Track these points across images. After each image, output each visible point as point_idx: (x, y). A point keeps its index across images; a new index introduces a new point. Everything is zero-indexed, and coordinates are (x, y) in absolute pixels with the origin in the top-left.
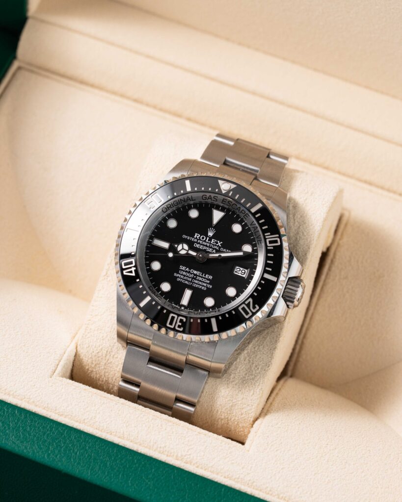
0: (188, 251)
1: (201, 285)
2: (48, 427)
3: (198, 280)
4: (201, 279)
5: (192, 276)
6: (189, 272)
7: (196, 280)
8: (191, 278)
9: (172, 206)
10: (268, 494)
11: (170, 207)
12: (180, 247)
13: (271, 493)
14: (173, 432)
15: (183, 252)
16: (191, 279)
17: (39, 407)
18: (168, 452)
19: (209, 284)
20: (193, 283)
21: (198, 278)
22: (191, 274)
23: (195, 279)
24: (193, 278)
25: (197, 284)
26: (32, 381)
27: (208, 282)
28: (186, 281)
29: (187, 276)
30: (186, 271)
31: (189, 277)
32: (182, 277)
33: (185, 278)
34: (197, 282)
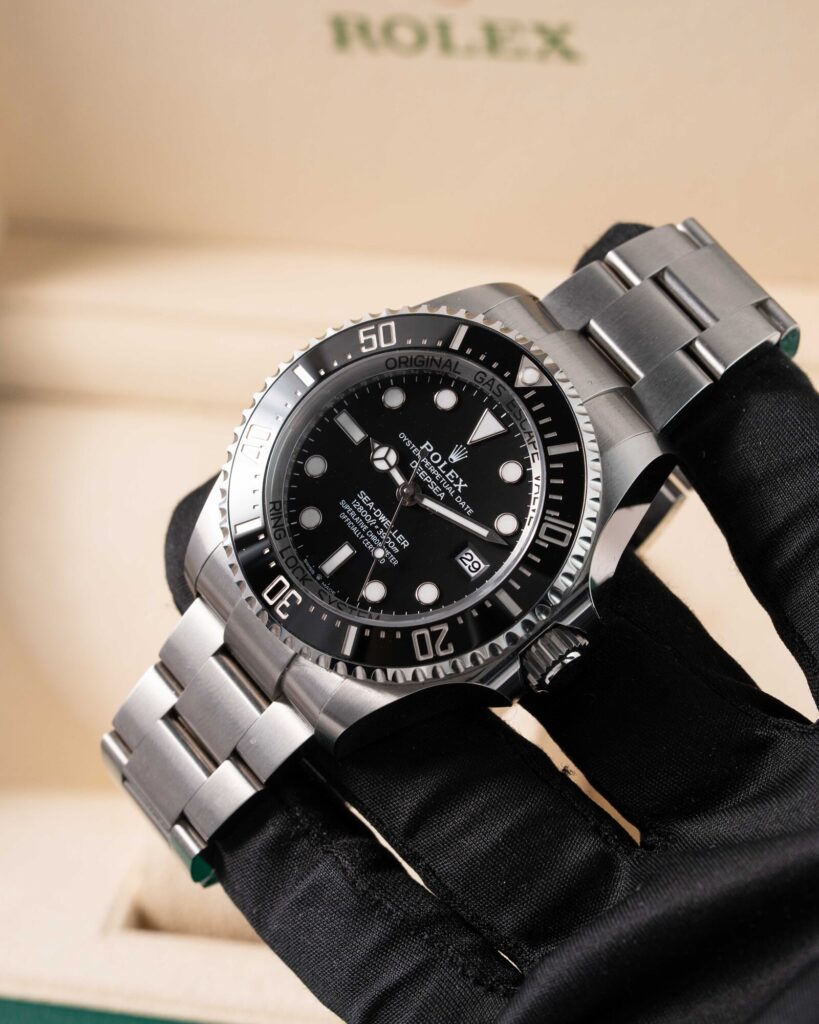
0: (391, 467)
3: (379, 537)
5: (374, 522)
6: (371, 512)
8: (368, 525)
9: (409, 364)
11: (405, 363)
12: (381, 452)
15: (381, 466)
16: (366, 528)
20: (366, 537)
21: (382, 531)
22: (373, 517)
23: (375, 532)
24: (371, 528)
25: (372, 543)
27: (397, 550)
28: (356, 525)
29: (363, 518)
30: (366, 508)
31: (365, 522)
32: (353, 514)
33: (357, 519)
34: (374, 538)
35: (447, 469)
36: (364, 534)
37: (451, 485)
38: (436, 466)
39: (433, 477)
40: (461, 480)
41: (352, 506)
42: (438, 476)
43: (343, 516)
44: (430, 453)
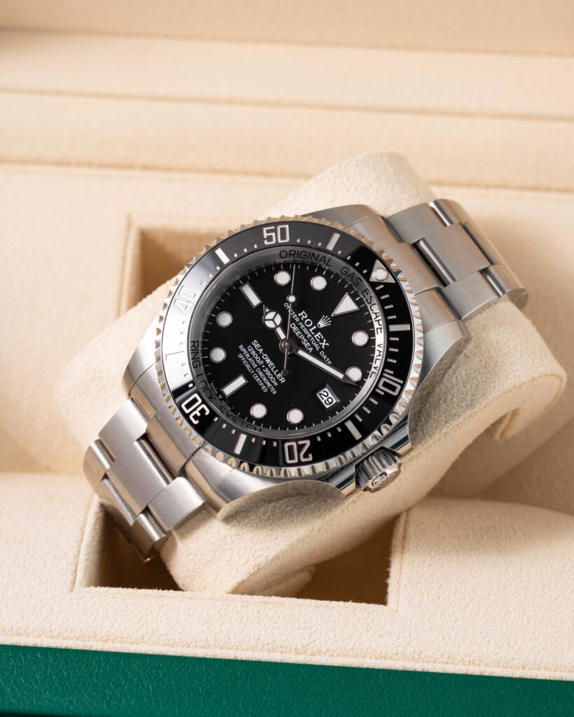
0: (277, 327)
1: (263, 382)
2: (94, 664)
3: (264, 373)
5: (262, 363)
6: (260, 356)
7: (262, 371)
8: (258, 364)
9: (296, 256)
10: (447, 663)
11: (293, 255)
12: (271, 315)
13: (450, 661)
14: (278, 617)
15: (270, 324)
16: (256, 366)
17: (70, 639)
18: (281, 647)
19: (275, 387)
20: (256, 372)
21: (267, 370)
22: (262, 359)
24: (260, 366)
25: (259, 377)
26: (46, 605)
27: (276, 384)
28: (249, 363)
29: (254, 359)
30: (257, 352)
31: (256, 362)
32: (248, 355)
33: (250, 360)
34: (261, 374)
35: (316, 331)
37: (318, 343)
38: (308, 328)
39: (306, 336)
40: (325, 341)
41: (247, 350)
42: (309, 335)
43: (241, 356)
44: (305, 319)
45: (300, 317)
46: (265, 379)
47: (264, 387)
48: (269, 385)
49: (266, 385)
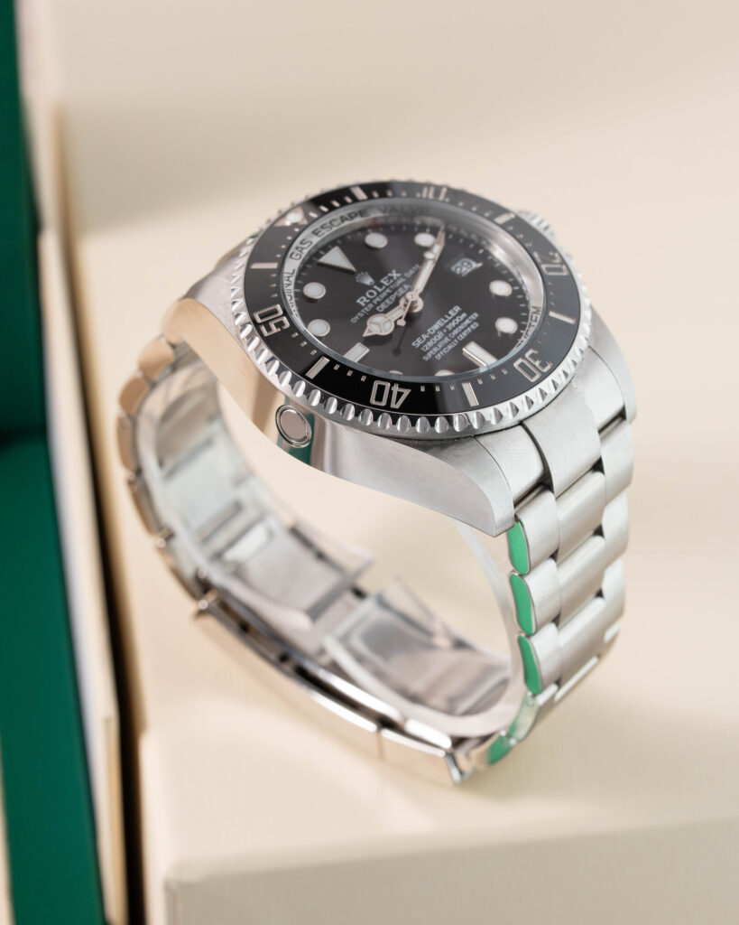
1: (465, 329)
3: (454, 329)
4: (453, 324)
5: (441, 333)
6: (431, 336)
7: (452, 331)
8: (444, 337)
16: (447, 339)
20: (456, 337)
21: (449, 327)
22: (436, 333)
23: (449, 332)
24: (446, 334)
25: (460, 333)
27: (464, 315)
28: (446, 346)
29: (438, 342)
30: (428, 340)
31: (441, 340)
32: (435, 349)
33: (440, 346)
34: (456, 332)
35: (380, 285)
36: (452, 340)
37: (395, 281)
38: (379, 293)
39: (389, 295)
40: (390, 275)
41: (428, 351)
42: (388, 291)
43: (439, 357)
44: (367, 298)
45: (367, 304)
46: (461, 327)
47: (473, 327)
48: (467, 322)
49: (469, 325)
